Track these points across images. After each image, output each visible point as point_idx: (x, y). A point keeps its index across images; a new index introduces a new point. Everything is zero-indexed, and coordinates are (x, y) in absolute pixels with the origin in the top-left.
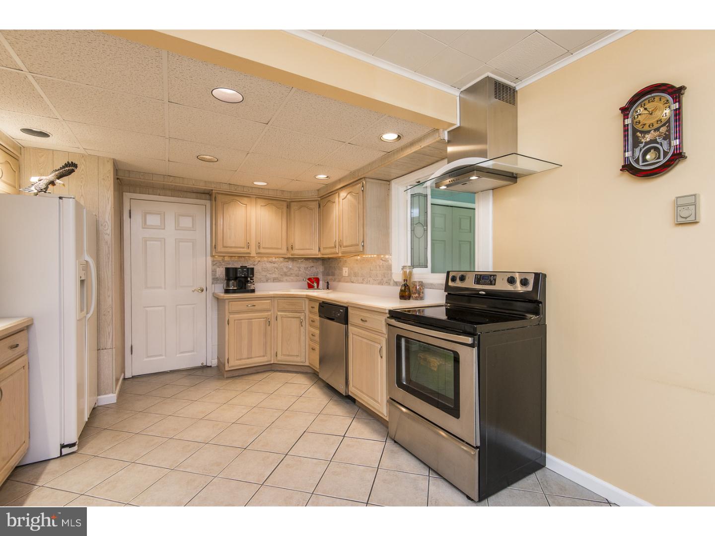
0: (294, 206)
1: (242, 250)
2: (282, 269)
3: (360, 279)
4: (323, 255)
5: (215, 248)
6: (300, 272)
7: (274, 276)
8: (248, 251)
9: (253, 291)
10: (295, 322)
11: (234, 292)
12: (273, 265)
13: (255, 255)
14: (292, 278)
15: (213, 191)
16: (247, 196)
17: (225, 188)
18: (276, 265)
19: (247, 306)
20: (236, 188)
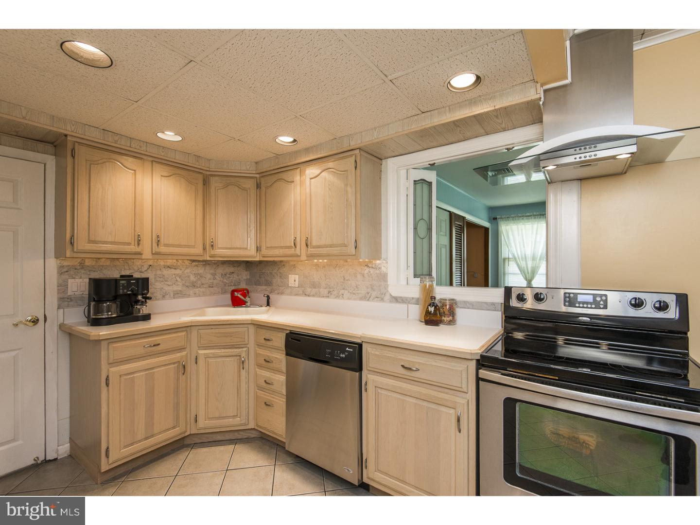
0: (215, 183)
1: (127, 248)
2: (189, 277)
3: (325, 292)
4: (264, 257)
5: (72, 244)
6: (215, 281)
7: (175, 288)
8: (138, 250)
9: (147, 317)
10: (231, 364)
11: (110, 322)
12: (173, 271)
13: (150, 257)
14: (203, 290)
15: (69, 138)
16: (138, 156)
17: (94, 135)
18: (178, 272)
19: (144, 347)
20: (116, 138)
